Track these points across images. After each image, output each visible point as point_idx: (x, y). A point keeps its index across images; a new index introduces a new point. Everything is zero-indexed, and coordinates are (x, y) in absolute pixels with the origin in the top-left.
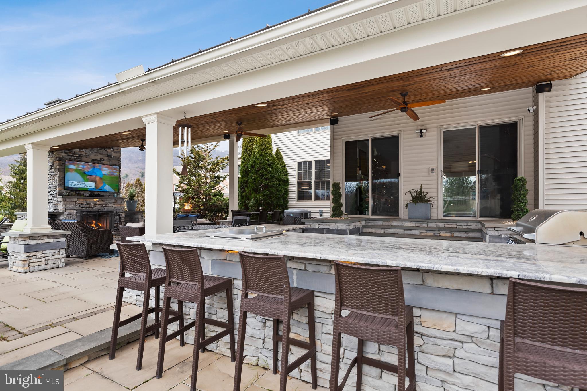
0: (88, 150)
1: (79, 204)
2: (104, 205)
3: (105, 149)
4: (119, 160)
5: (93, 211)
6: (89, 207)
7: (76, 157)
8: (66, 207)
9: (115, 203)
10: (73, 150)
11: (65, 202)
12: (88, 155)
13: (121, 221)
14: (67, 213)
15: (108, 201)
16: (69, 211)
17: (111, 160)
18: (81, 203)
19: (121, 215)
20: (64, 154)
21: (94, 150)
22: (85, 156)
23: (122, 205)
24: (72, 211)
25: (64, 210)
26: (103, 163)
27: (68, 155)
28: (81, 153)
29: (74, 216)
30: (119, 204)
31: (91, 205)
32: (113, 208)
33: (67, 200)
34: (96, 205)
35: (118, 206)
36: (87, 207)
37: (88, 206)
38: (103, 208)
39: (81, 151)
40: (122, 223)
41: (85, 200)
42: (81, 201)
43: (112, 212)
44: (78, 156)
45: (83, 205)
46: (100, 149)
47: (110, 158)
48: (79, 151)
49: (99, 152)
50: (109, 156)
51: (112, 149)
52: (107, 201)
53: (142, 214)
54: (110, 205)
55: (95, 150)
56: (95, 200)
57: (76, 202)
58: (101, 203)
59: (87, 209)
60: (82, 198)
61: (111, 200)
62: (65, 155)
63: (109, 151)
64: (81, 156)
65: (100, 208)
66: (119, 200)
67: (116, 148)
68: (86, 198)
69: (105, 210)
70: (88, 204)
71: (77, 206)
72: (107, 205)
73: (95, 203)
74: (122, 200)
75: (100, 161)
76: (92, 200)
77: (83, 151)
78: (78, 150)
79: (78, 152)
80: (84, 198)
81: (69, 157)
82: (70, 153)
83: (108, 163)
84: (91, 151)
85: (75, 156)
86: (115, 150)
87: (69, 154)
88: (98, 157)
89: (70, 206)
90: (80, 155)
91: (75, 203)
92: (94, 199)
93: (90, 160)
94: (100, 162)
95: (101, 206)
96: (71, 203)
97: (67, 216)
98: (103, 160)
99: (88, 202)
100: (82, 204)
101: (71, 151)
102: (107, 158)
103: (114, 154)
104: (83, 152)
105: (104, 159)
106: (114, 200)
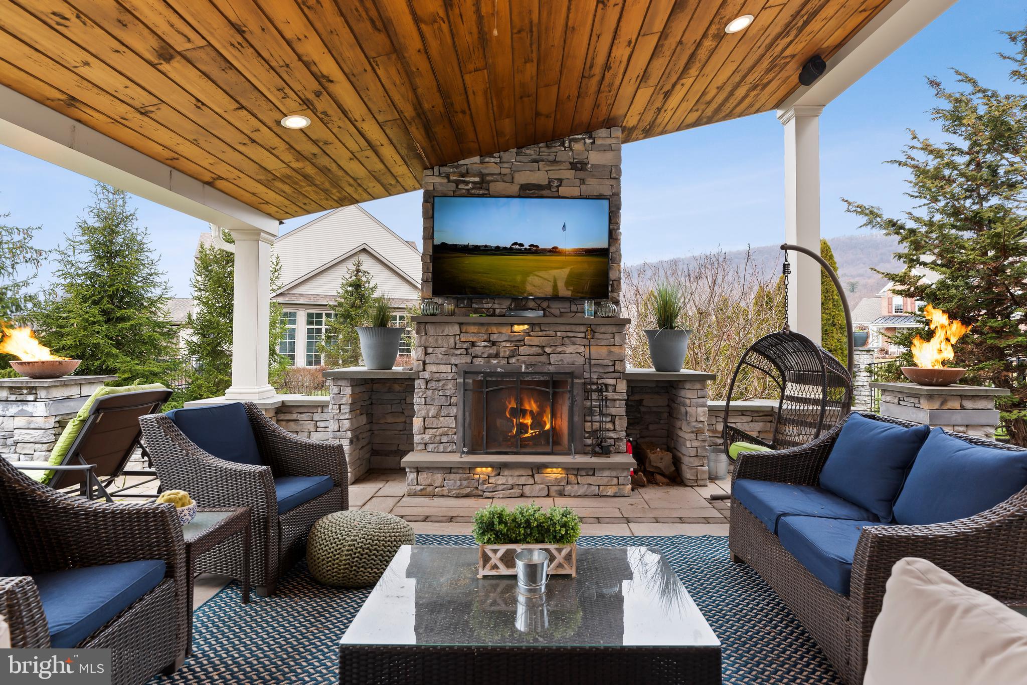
0: (510, 156)
1: (465, 346)
2: (548, 350)
3: (563, 145)
4: (613, 175)
5: (509, 368)
6: (497, 356)
7: (474, 183)
8: (426, 354)
9: (586, 342)
10: (462, 162)
11: (424, 337)
12: (508, 171)
13: (613, 411)
14: (426, 375)
15: (564, 334)
16: (433, 368)
17: (583, 181)
18: (471, 339)
19: (610, 388)
20: (438, 180)
21: (528, 152)
22: (498, 178)
23: (613, 349)
24: (443, 368)
25: (418, 365)
26: (556, 194)
27: (449, 181)
28: (486, 168)
29: (450, 386)
30: (604, 342)
31: (506, 348)
32: (580, 361)
33: (431, 329)
34: (521, 349)
35: (599, 352)
36: (490, 356)
37: (493, 351)
38: (543, 359)
39: (487, 159)
40: (617, 422)
41: (483, 330)
42: (473, 334)
43: (571, 375)
44: (477, 179)
45: (478, 350)
46: (547, 146)
47: (581, 174)
48: (482, 163)
49: (544, 157)
50: (579, 166)
51: (590, 138)
52: (559, 334)
53: (698, 386)
54: (570, 349)
55: (530, 151)
56: (516, 328)
57: (457, 338)
58: (536, 341)
59: (488, 363)
60: (474, 324)
61: (574, 328)
62: (441, 184)
63: (577, 147)
64: (489, 178)
65: (533, 359)
66: (603, 329)
67: (602, 132)
68: (489, 324)
69: (552, 369)
70: (494, 344)
71: (458, 352)
72: (560, 349)
73: (519, 342)
74: (613, 329)
75: (549, 186)
76: (506, 330)
77: (493, 160)
78: (477, 159)
79: (477, 168)
80: (482, 324)
81: (452, 186)
82: (454, 173)
83: (576, 192)
84: (518, 158)
85: (467, 183)
86: (599, 142)
87: (452, 178)
88: (539, 177)
89: (438, 351)
90: (482, 176)
91: (452, 340)
92: (512, 325)
93: (515, 189)
94: (545, 192)
95: (539, 350)
96: (440, 342)
97: (429, 385)
98: (556, 184)
99: (494, 337)
100: (473, 344)
101: (457, 167)
102: (569, 174)
103: (595, 158)
104: (492, 165)
105: (560, 181)
106: (583, 329)
